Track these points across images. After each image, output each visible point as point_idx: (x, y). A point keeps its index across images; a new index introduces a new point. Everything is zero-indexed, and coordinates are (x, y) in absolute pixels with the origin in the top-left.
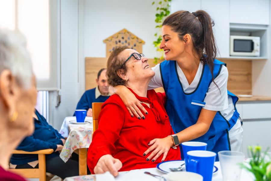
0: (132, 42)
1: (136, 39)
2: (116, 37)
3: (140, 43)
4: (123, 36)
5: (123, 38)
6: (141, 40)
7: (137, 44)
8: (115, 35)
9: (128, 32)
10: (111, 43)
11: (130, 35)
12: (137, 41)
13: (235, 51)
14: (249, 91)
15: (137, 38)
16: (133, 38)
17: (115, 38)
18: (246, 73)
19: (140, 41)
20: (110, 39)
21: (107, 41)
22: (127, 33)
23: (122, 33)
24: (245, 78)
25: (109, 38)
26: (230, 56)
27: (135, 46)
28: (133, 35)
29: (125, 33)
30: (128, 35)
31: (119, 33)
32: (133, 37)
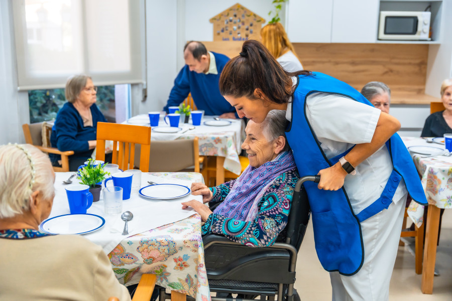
0: (247, 20)
1: (254, 17)
2: (227, 14)
3: (259, 21)
4: (235, 13)
5: (235, 16)
6: (260, 17)
7: (255, 23)
8: (224, 12)
9: (243, 8)
10: (219, 22)
11: (245, 12)
12: (255, 20)
13: (386, 33)
14: (421, 87)
15: (255, 15)
16: (249, 16)
17: (225, 16)
18: (418, 61)
19: (258, 20)
20: (218, 18)
21: (214, 21)
22: (240, 9)
23: (234, 10)
24: (416, 69)
25: (217, 16)
26: (379, 39)
27: (251, 25)
28: (249, 11)
29: (238, 9)
30: (242, 12)
31: (231, 9)
32: (249, 14)
